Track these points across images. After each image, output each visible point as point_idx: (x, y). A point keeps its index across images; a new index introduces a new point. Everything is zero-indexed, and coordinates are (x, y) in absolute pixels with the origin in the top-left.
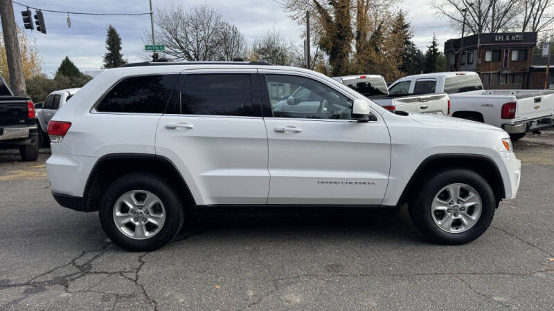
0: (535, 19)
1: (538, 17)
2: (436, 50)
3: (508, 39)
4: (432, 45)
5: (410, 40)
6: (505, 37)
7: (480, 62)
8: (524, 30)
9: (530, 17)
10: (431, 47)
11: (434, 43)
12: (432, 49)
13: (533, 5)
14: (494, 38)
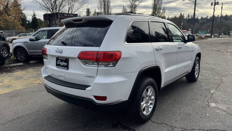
0: (71, 9)
1: (72, 8)
2: (36, 17)
3: (69, 16)
4: (33, 15)
5: (23, 12)
6: (68, 15)
7: (60, 24)
8: (68, 12)
9: (70, 8)
10: (33, 16)
11: (34, 14)
12: (34, 17)
13: (70, 4)
14: (64, 15)
